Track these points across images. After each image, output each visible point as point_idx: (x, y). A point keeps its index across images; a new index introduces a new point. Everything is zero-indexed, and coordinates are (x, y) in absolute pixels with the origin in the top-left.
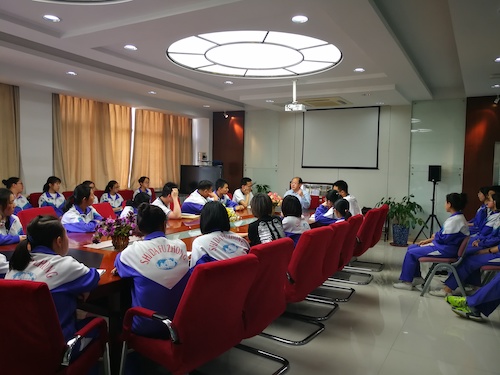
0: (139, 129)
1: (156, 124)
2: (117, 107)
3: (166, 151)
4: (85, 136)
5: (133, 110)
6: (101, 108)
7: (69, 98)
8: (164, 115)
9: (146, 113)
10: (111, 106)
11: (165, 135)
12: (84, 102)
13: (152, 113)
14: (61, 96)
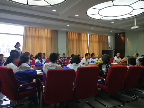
0: (91, 40)
1: (96, 38)
2: (84, 34)
3: (99, 46)
4: (75, 42)
5: (89, 35)
6: (79, 35)
7: (71, 33)
8: (99, 36)
9: (93, 35)
10: (82, 34)
11: (99, 42)
12: (74, 33)
13: (95, 35)
14: (68, 32)
